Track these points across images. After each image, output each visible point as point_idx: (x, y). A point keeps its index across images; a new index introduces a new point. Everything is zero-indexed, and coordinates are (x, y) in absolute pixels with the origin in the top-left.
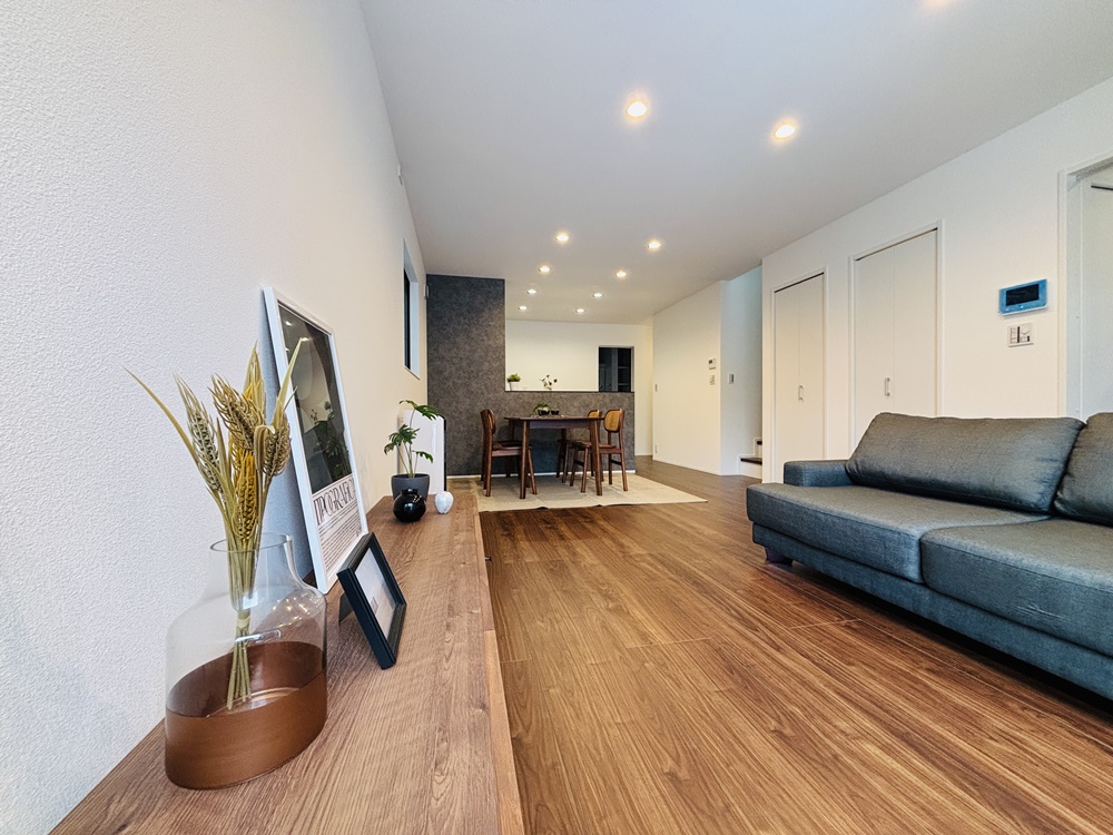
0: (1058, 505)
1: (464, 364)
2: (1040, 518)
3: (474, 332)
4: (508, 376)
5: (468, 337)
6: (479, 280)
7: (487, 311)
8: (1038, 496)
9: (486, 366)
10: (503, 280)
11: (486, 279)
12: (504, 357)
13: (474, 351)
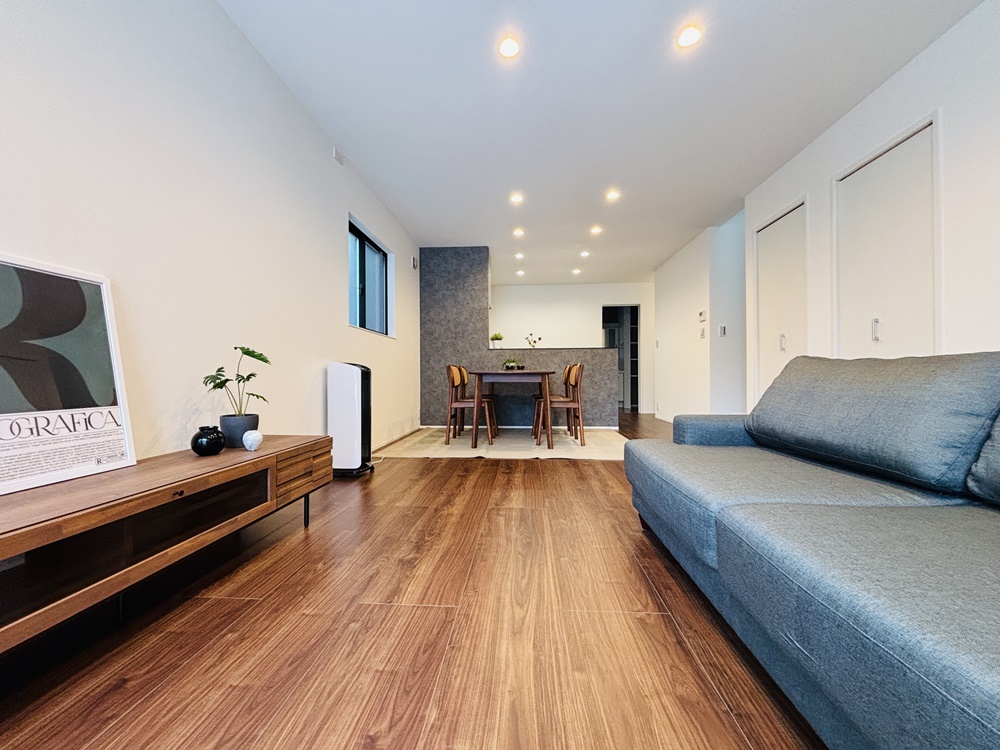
0: (971, 484)
1: (451, 326)
2: (949, 502)
3: (461, 296)
4: (491, 335)
5: (455, 301)
6: (465, 248)
7: (472, 276)
8: (944, 468)
9: (470, 328)
10: (487, 248)
11: (471, 248)
12: (487, 318)
13: (460, 313)
